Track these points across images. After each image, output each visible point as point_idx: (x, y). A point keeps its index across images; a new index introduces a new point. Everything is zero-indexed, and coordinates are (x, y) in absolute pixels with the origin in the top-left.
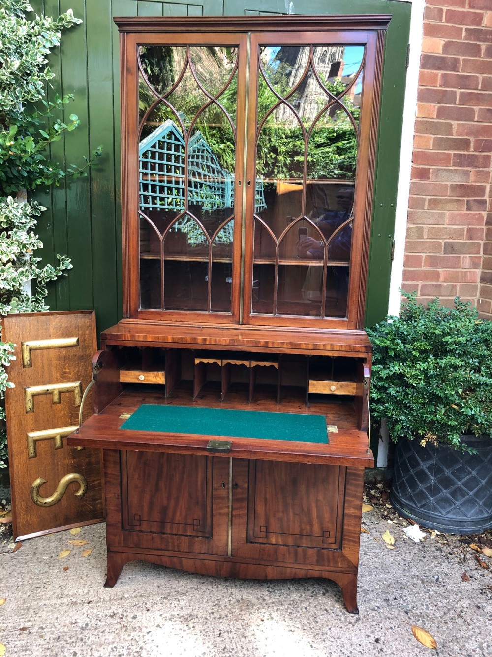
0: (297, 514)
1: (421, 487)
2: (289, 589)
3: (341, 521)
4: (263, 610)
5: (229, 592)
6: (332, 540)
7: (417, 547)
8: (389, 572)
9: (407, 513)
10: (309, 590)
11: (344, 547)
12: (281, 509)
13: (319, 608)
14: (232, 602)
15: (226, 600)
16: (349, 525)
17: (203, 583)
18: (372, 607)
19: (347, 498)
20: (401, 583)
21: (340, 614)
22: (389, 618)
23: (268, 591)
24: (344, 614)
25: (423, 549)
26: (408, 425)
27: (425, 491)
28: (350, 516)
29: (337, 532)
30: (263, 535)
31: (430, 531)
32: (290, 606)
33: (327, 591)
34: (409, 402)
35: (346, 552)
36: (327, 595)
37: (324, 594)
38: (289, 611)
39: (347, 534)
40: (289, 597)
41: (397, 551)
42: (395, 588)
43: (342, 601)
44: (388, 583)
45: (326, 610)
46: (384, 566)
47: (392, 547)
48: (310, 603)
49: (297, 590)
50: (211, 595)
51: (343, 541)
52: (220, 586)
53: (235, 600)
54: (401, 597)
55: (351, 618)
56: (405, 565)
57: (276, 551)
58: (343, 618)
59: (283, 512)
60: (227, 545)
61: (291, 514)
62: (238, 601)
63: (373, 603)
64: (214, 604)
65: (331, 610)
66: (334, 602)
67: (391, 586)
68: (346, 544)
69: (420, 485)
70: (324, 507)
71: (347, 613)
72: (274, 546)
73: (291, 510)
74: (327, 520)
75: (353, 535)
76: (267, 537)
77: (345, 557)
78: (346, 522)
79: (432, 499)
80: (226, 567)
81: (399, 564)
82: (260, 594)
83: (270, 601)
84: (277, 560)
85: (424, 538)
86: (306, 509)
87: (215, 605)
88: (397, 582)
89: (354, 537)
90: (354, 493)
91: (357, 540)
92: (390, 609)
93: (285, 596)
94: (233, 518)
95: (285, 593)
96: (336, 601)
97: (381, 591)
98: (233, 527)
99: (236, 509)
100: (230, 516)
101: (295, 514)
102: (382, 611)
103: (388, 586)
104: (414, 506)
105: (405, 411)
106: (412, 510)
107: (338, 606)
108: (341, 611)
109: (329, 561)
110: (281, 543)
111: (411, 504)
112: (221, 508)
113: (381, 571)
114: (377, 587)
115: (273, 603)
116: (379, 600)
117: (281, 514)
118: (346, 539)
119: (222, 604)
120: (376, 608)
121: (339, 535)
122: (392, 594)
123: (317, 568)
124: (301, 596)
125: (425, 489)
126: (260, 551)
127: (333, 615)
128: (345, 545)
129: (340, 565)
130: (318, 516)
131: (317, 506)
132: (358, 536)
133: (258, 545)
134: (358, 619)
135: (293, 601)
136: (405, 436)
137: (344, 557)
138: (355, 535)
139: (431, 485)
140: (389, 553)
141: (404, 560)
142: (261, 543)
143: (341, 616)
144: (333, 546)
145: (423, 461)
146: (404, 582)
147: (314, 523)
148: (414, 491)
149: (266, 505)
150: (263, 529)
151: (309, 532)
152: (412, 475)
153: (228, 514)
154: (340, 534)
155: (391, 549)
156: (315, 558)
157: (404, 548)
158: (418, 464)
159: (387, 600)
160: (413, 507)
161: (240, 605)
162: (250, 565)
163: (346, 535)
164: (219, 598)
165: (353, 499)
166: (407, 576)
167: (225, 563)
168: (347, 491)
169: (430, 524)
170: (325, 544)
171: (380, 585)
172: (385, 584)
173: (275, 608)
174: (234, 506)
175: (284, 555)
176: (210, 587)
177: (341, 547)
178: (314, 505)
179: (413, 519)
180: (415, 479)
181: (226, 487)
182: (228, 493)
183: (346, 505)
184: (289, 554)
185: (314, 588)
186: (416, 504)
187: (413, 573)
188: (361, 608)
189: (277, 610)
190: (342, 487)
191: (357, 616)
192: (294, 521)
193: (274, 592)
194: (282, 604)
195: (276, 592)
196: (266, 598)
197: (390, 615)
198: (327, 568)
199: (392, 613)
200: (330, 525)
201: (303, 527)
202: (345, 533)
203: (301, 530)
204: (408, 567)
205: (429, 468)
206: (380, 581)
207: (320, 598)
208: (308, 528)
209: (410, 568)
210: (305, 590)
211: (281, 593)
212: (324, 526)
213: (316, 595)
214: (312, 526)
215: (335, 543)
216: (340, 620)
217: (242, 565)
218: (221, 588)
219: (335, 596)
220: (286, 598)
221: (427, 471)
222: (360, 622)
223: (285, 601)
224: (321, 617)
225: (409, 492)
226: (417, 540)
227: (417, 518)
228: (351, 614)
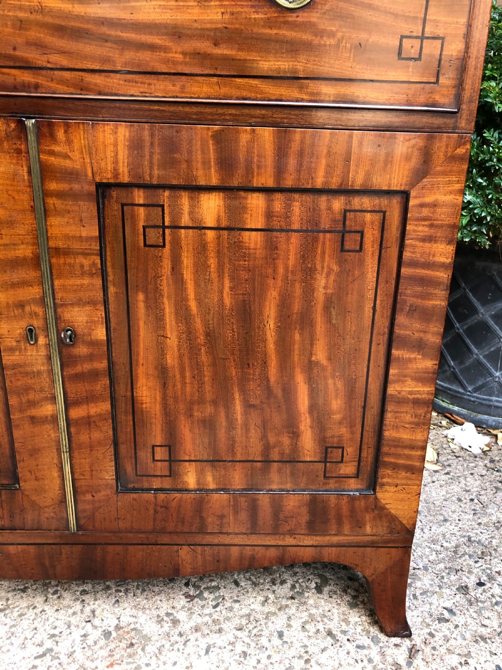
0: (254, 406)
1: (478, 353)
2: (237, 583)
3: (377, 419)
4: (173, 656)
5: (88, 609)
6: (348, 469)
7: (480, 463)
8: (446, 520)
9: (444, 404)
10: (283, 582)
11: (383, 485)
12: (209, 396)
13: (311, 628)
14: (90, 641)
15: (77, 634)
16: (396, 427)
17: (24, 590)
18: (436, 614)
19: (395, 352)
20: (479, 542)
21: (366, 641)
22: (484, 639)
23: (187, 596)
24: (375, 640)
25: (492, 465)
26: (483, 214)
27: (484, 361)
28: (401, 401)
29: (364, 447)
30: (161, 468)
31: (494, 432)
32: (239, 633)
33: (325, 581)
34: (491, 160)
35: (387, 495)
36: (326, 589)
37: (319, 589)
38: (239, 648)
39: (393, 450)
40: (237, 606)
41: (447, 473)
42: (470, 556)
43: (363, 602)
44: (453, 544)
45: (330, 633)
46: (432, 506)
47: (436, 468)
48: (289, 618)
49: (255, 584)
50: (36, 624)
51: (382, 471)
52: (65, 594)
53: (99, 632)
54: (491, 578)
55: (395, 651)
56: (472, 500)
57: (200, 506)
58: (374, 652)
59: (215, 403)
60: (63, 500)
61: (238, 407)
62: (107, 634)
63: (434, 599)
64: (41, 650)
65: (344, 632)
66: (345, 608)
67: (461, 551)
68: (386, 476)
69: (476, 351)
70: (330, 381)
71: (382, 637)
72: (192, 495)
73: (237, 396)
74: (337, 417)
75: (407, 452)
76: (173, 473)
77: (383, 508)
78: (389, 416)
79: (498, 374)
80: (69, 555)
81: (460, 500)
82: (165, 607)
83: (192, 624)
84: (202, 531)
85: (487, 445)
86: (278, 392)
87: (44, 655)
88: (469, 540)
89: (409, 457)
90: (417, 335)
91: (417, 464)
92: (479, 612)
93: (228, 604)
94: (73, 430)
95: (227, 597)
96: (352, 605)
97: (442, 566)
98: (76, 454)
99: (77, 403)
100: (62, 424)
101: (248, 406)
102: (459, 619)
103: (455, 552)
104: (461, 390)
105: (480, 180)
106: (455, 398)
107: (357, 619)
108: (368, 632)
109: (340, 523)
110: (212, 486)
111: (454, 387)
112: (32, 404)
113: (431, 518)
114: (433, 557)
115: (197, 629)
116: (448, 591)
117: (209, 409)
118: (387, 465)
119: (63, 648)
120: (446, 615)
121: (368, 455)
122: (470, 572)
123: (309, 541)
124: (267, 599)
125: (485, 357)
126: (156, 512)
127: (350, 647)
128: (385, 480)
129: (368, 529)
130: (313, 408)
131: (310, 381)
132: (419, 453)
133: (150, 496)
134: (413, 652)
135: (249, 615)
136: (473, 242)
137: (379, 510)
138: (413, 453)
139: (499, 349)
140: (434, 479)
141: (466, 491)
142: (156, 490)
143: (369, 647)
144: (353, 484)
145: (484, 303)
146: (484, 538)
147: (302, 427)
148: (461, 363)
149: (164, 385)
150: (160, 454)
151: (287, 451)
152: (459, 335)
153: (54, 419)
154: (372, 451)
155: (436, 471)
156: (305, 518)
157: (457, 467)
158: (475, 311)
159: (464, 589)
160: (459, 392)
161: (112, 646)
162: (131, 548)
163: (388, 454)
164: (56, 632)
165: (413, 356)
166: (485, 525)
167: (66, 550)
168: (397, 331)
169: (491, 420)
170: (332, 481)
171: (438, 553)
172: (447, 549)
173: (203, 643)
174: (71, 396)
175: (222, 517)
176: (39, 599)
177: (373, 484)
178: (300, 379)
179: (458, 414)
180: (464, 342)
181: (42, 341)
182: (49, 358)
183: (392, 371)
184: (236, 513)
185: (295, 574)
186: (464, 388)
187: (494, 518)
188: (412, 617)
189: (207, 652)
190: (382, 323)
191: (407, 643)
192: (246, 426)
193: (198, 596)
194: (220, 631)
195: (206, 594)
196: (182, 616)
197: (484, 631)
198: (335, 539)
199: (486, 622)
200: (344, 430)
201: (272, 439)
202: (385, 449)
203: (267, 448)
204: (480, 507)
205: (496, 317)
206: (434, 542)
207: (311, 602)
208: (286, 441)
209: (484, 507)
210: (273, 582)
211: (216, 598)
212: (329, 434)
213: (301, 594)
214: (295, 435)
215: (357, 476)
216: (370, 661)
217: (110, 548)
218: (68, 598)
219: (345, 591)
220: (231, 609)
221: (491, 323)
222: (418, 661)
223: (228, 619)
224: (323, 658)
225: (449, 366)
226: (476, 451)
227: (464, 411)
228: (396, 640)
